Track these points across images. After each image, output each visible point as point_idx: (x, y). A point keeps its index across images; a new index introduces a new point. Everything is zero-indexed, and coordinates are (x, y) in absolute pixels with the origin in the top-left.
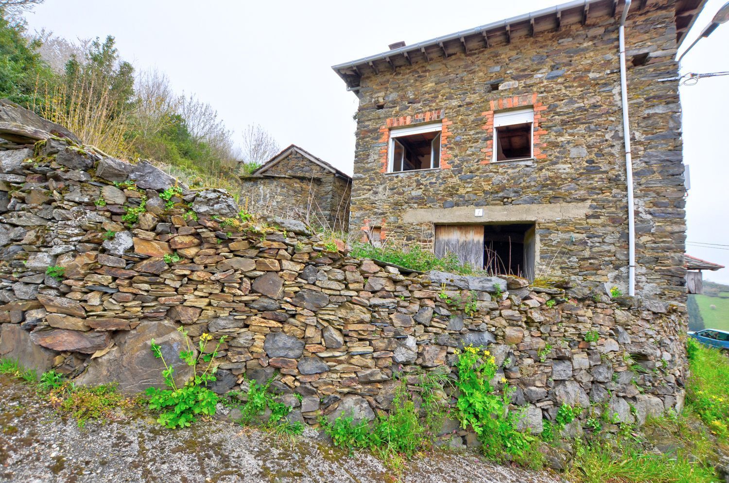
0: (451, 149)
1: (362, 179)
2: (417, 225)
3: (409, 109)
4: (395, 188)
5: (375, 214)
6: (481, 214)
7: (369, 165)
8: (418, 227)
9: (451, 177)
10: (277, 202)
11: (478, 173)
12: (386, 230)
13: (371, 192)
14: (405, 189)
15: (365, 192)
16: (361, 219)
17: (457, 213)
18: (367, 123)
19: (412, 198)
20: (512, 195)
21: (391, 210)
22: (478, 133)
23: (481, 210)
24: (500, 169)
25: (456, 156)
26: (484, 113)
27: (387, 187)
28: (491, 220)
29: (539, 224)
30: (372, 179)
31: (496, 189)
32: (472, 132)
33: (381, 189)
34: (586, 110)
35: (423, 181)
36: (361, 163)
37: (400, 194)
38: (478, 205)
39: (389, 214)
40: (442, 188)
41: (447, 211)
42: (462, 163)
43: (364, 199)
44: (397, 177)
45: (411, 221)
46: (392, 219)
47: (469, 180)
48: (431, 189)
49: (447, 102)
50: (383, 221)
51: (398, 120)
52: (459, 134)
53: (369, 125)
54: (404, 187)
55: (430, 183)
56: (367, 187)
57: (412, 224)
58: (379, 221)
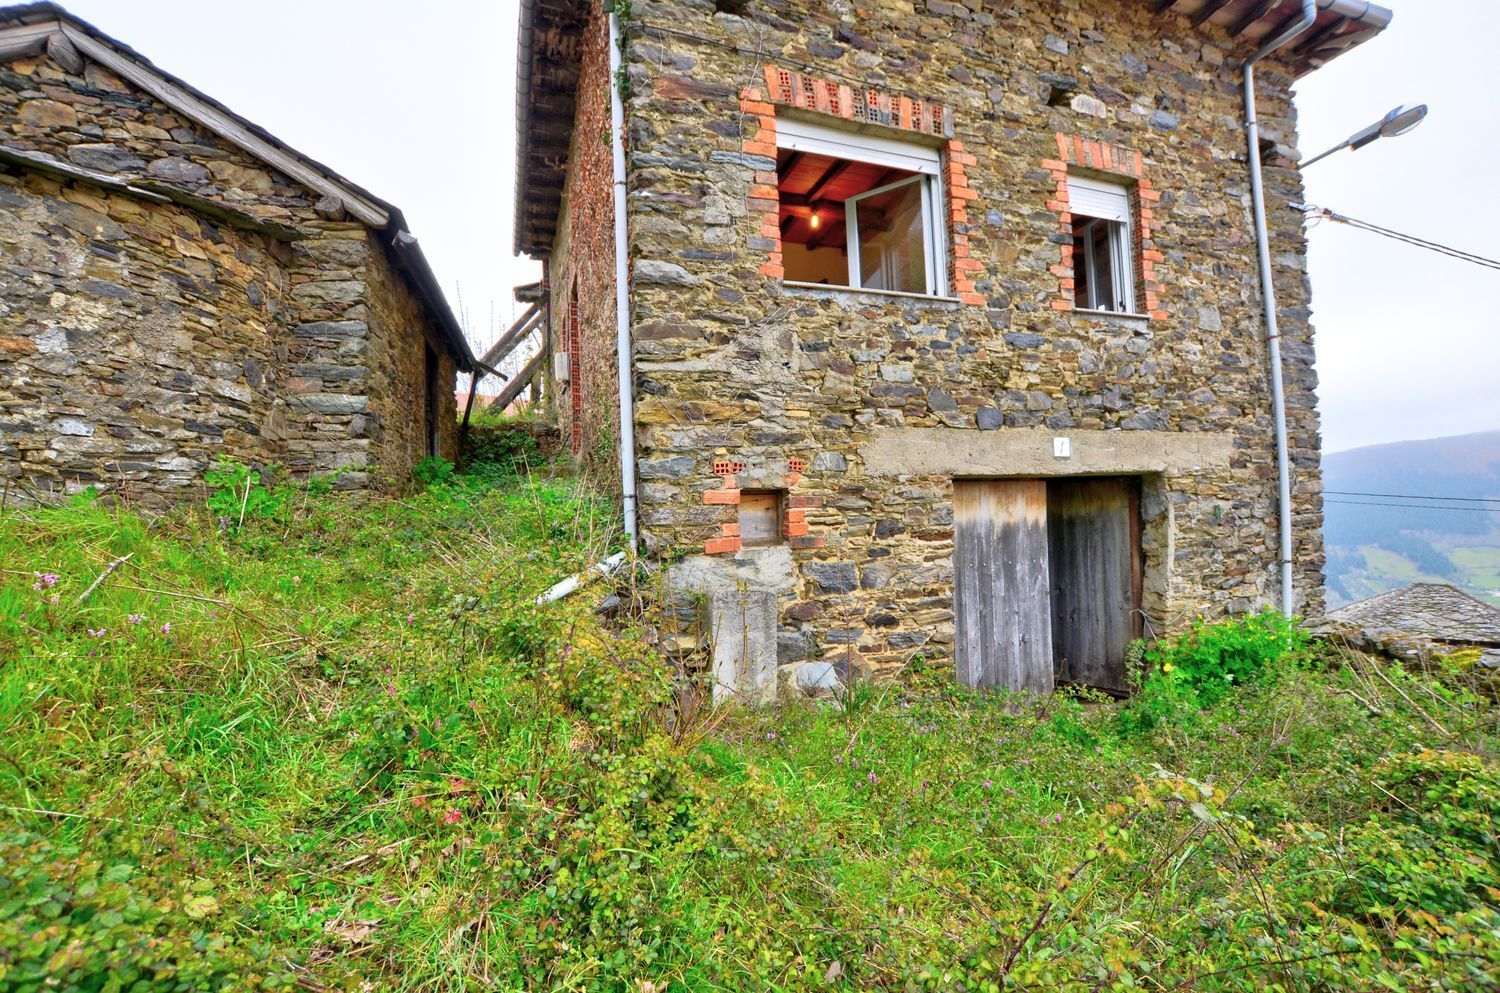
0: (979, 244)
1: (680, 287)
2: (911, 481)
3: (844, 60)
4: (824, 347)
5: (756, 438)
6: (1066, 453)
7: (709, 235)
8: (916, 491)
9: (986, 333)
10: (72, 335)
11: (1047, 333)
12: (809, 501)
13: (731, 348)
14: (862, 354)
15: (702, 343)
16: (699, 455)
17: (1013, 447)
18: (679, 50)
19: (887, 390)
20: (1119, 404)
21: (817, 428)
22: (1038, 216)
23: (1066, 440)
24: (1092, 332)
25: (992, 271)
26: (1048, 163)
27: (795, 339)
28: (1086, 469)
29: (1169, 479)
30: (725, 295)
31: (1089, 384)
32: (1026, 209)
33: (769, 340)
34: (1213, 227)
35: (912, 332)
36: (671, 215)
37: (841, 369)
38: (1056, 426)
39: (811, 442)
40: (966, 366)
41: (987, 439)
42: (1011, 294)
43: (705, 376)
44: (826, 304)
45: (890, 467)
46: (827, 460)
47: (1030, 351)
48: (939, 365)
49: (955, 87)
50: (794, 467)
51: (808, 87)
52: (996, 203)
53: (689, 64)
54: (855, 344)
55: (935, 344)
56: (712, 327)
57: (895, 481)
58: (779, 466)
